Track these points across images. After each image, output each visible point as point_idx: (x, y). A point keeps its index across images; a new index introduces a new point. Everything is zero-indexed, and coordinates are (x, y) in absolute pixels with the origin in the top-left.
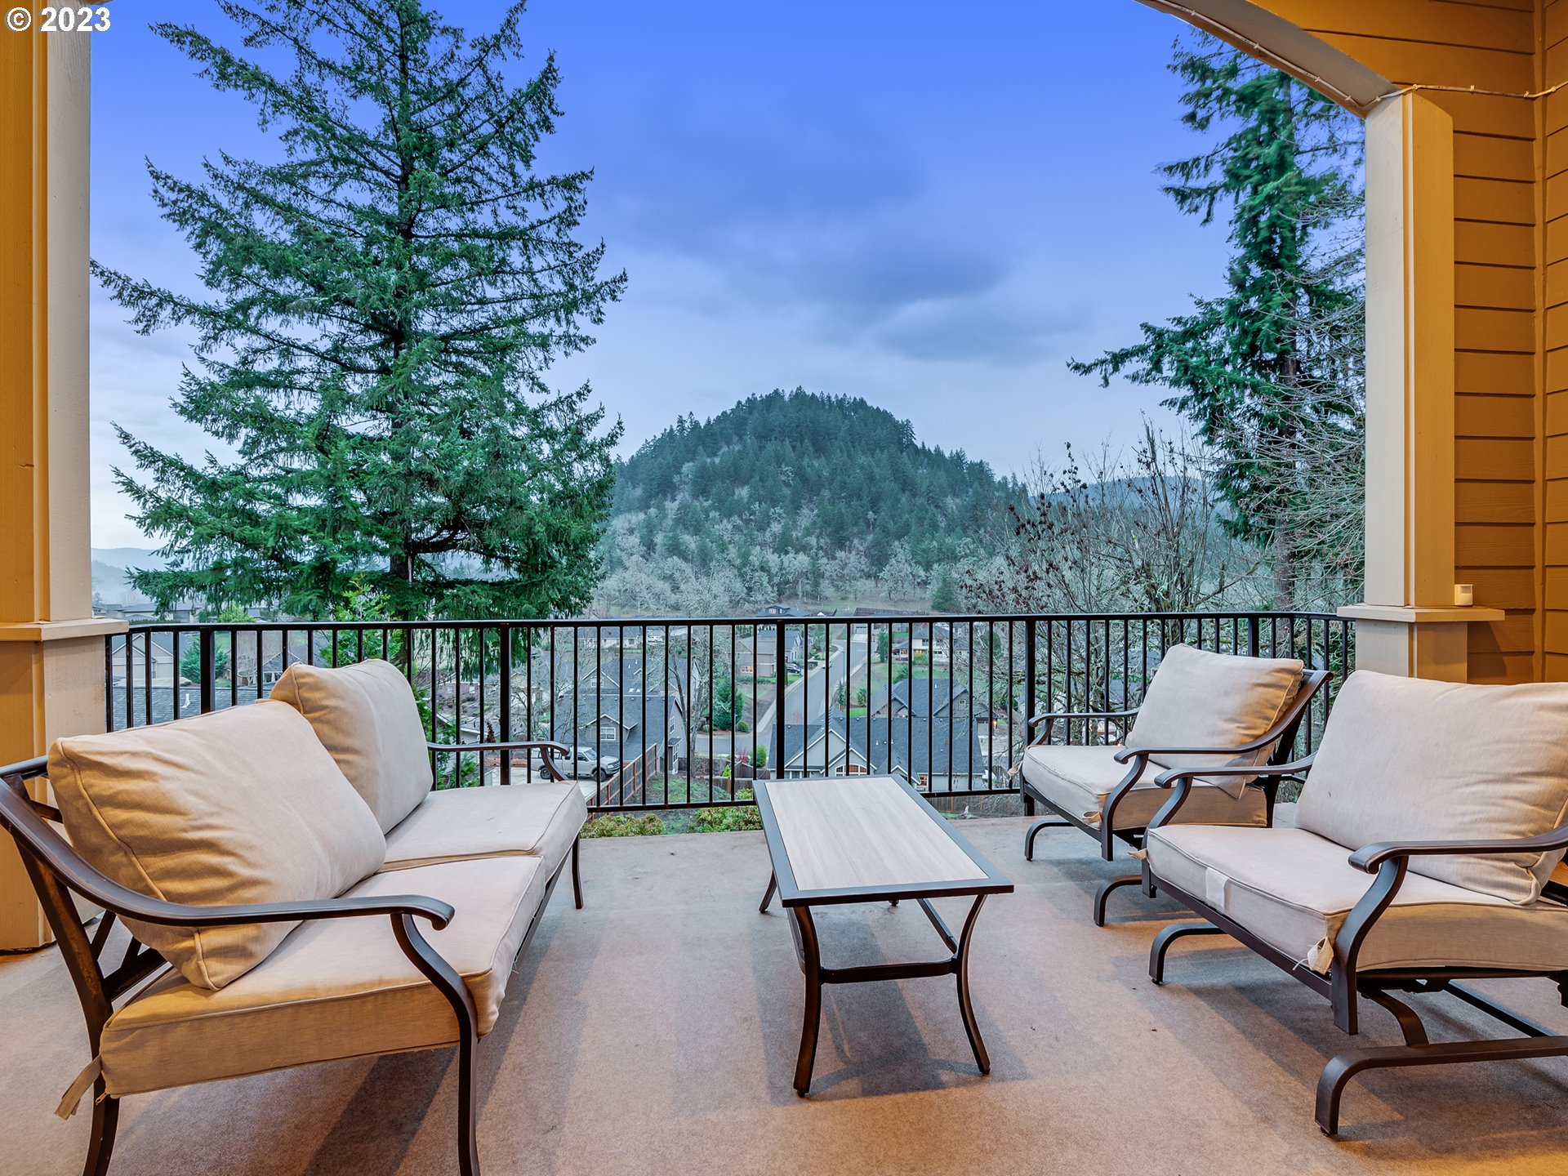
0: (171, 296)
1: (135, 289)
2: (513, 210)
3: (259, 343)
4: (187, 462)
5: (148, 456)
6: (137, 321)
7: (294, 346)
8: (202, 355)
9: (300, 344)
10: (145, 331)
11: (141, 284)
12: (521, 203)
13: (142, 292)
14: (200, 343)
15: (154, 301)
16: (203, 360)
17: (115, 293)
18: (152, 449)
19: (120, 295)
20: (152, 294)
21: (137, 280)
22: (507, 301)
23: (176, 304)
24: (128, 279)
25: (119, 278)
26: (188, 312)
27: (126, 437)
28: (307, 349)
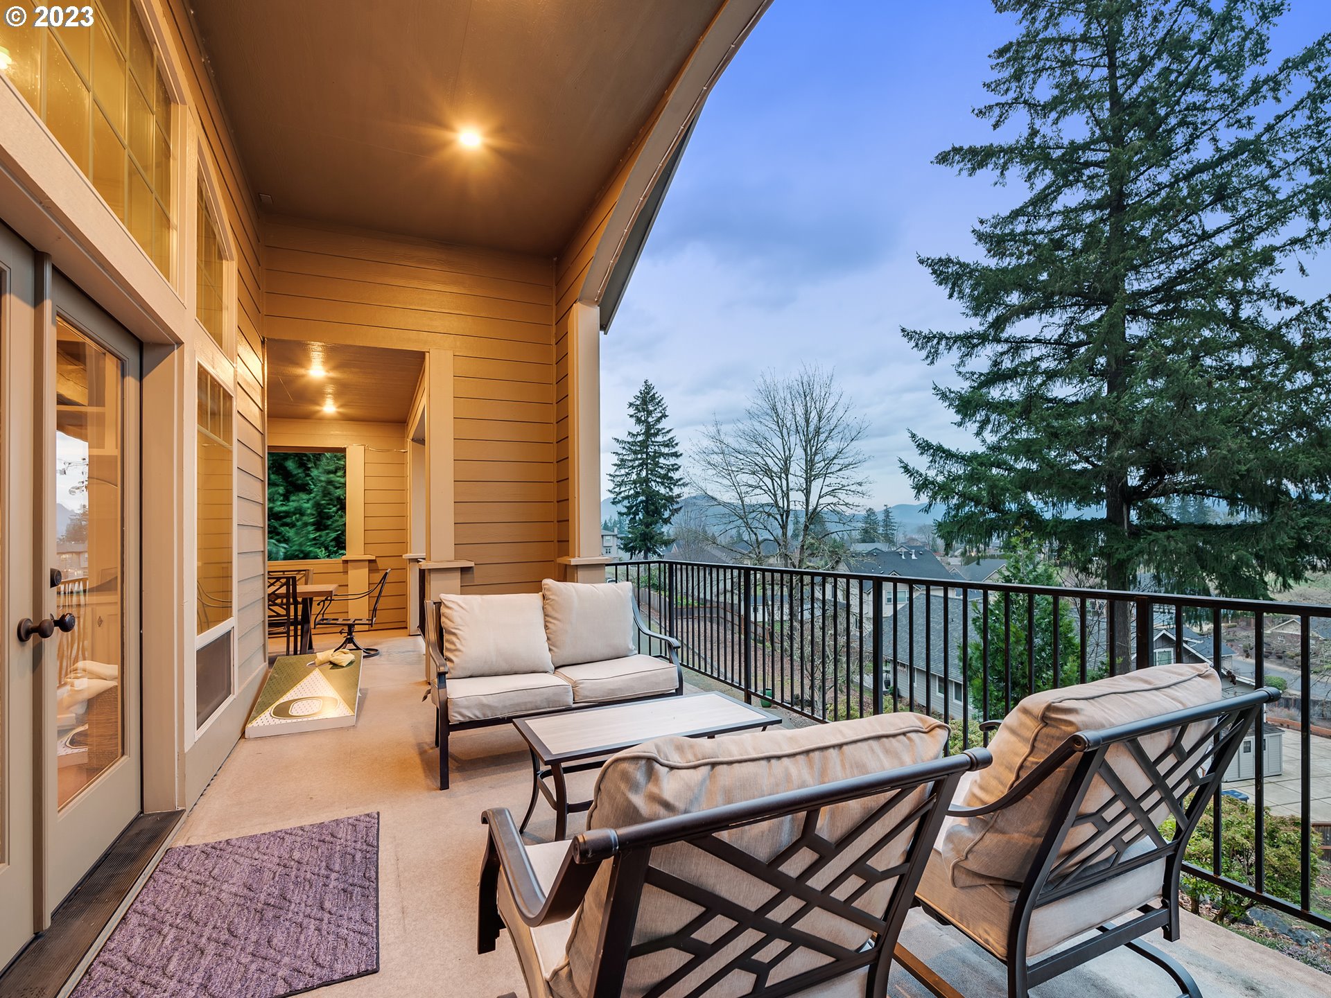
0: (944, 335)
1: (925, 337)
2: (1236, 125)
3: (1001, 348)
4: (946, 447)
5: (924, 447)
6: (927, 357)
7: (1026, 342)
8: (959, 370)
9: (1030, 338)
10: (932, 363)
11: (927, 333)
12: (1243, 114)
13: (929, 338)
14: (958, 361)
15: (935, 341)
16: (960, 373)
17: (914, 344)
18: (927, 441)
19: (917, 345)
20: (934, 337)
21: (926, 332)
22: (1238, 223)
23: (947, 338)
24: (921, 332)
25: (916, 333)
26: (955, 342)
27: (913, 436)
28: (1037, 341)
